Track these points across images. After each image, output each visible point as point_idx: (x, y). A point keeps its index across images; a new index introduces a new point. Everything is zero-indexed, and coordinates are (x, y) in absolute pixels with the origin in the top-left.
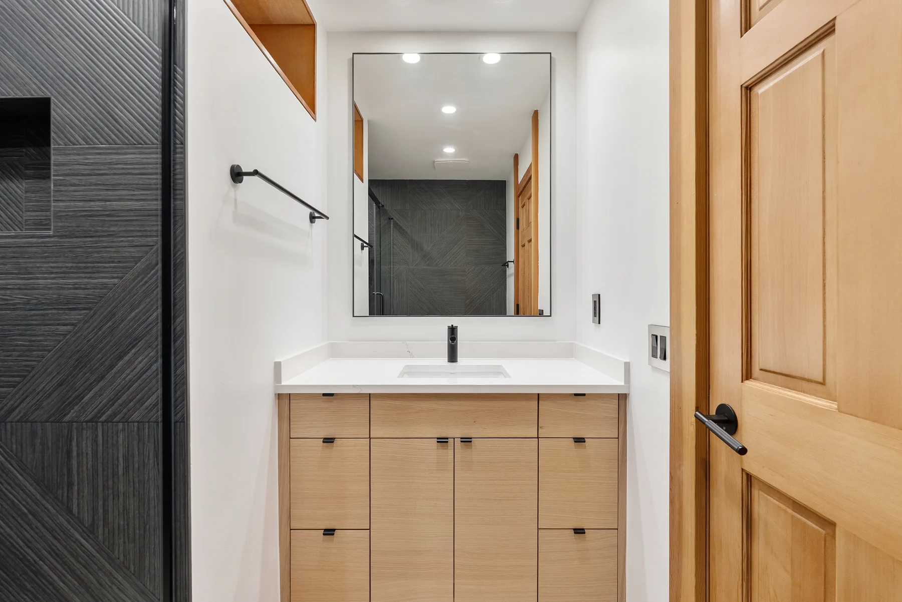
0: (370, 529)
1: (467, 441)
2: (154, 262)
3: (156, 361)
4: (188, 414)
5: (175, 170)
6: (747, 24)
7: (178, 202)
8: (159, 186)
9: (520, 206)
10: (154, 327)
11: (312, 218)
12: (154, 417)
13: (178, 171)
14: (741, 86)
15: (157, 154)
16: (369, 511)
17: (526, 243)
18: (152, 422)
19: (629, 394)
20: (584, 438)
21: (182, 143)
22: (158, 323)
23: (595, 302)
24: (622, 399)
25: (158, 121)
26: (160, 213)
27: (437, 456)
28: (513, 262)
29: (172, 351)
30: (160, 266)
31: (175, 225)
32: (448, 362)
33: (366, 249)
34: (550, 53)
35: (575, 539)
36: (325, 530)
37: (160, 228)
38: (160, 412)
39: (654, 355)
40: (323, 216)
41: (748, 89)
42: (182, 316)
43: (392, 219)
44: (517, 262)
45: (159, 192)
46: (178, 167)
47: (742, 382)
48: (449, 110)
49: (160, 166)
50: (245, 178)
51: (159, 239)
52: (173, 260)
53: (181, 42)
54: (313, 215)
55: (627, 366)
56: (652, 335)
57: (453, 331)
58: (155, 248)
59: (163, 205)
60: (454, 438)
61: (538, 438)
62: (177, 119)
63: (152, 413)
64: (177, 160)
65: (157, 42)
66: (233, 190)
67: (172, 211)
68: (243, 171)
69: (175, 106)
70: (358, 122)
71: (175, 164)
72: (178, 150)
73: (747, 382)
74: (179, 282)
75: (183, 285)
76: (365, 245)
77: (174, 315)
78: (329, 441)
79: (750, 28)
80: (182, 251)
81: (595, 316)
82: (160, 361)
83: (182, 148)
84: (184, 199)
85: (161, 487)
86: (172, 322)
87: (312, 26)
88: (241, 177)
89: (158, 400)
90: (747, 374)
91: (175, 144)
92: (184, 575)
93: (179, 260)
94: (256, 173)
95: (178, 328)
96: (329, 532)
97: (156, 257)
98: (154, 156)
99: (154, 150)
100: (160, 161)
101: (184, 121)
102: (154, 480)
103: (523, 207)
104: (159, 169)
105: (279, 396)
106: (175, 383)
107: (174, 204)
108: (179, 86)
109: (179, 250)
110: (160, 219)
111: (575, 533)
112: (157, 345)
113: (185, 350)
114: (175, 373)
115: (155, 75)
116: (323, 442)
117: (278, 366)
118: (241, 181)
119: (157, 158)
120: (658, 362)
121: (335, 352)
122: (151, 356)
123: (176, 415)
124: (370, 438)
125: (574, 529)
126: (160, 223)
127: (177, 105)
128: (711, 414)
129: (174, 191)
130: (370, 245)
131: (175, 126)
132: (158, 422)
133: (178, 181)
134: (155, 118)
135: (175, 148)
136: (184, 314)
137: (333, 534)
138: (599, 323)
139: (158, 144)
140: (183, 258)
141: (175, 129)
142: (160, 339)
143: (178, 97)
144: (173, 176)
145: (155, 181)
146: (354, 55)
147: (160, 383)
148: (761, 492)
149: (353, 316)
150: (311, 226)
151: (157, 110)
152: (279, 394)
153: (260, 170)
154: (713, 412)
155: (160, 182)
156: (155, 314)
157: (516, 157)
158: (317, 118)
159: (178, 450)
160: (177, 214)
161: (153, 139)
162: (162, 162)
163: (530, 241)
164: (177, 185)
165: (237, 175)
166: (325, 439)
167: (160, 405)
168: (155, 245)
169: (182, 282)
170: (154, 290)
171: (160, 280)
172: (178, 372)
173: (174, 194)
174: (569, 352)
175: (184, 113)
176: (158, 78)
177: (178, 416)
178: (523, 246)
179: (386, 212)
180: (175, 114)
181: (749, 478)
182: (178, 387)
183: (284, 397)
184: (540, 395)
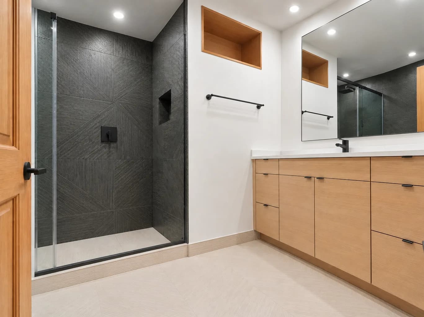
0: (279, 208)
1: (321, 179)
66: (207, 101)
124: (279, 175)
149: (302, 141)
152: (252, 159)
165: (208, 97)
183: (254, 161)
184: (371, 158)
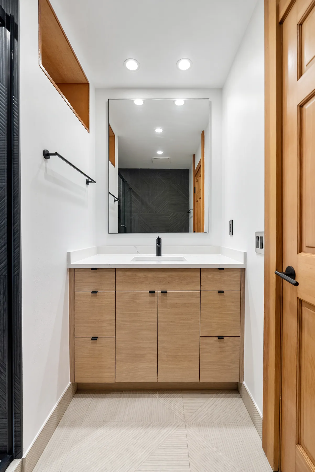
0: (115, 337)
1: (164, 292)
2: (3, 196)
3: (5, 245)
4: (21, 272)
5: (14, 149)
6: (300, 74)
7: (15, 165)
8: (6, 157)
9: (196, 181)
10: (3, 228)
11: (88, 182)
12: (4, 273)
13: (15, 149)
14: (298, 105)
15: (4, 140)
16: (115, 328)
17: (198, 200)
18: (2, 276)
19: (246, 268)
20: (223, 291)
21: (17, 136)
22: (5, 226)
23: (231, 224)
24: (243, 271)
25: (5, 124)
26: (6, 170)
27: (149, 300)
28: (192, 210)
29: (13, 240)
30: (6, 198)
31: (14, 177)
32: (157, 256)
33: (117, 202)
34: (209, 99)
35: (219, 341)
36: (92, 337)
37: (6, 178)
38: (6, 271)
39: (257, 247)
40: (93, 181)
41: (301, 106)
42: (17, 223)
43: (131, 189)
44: (194, 210)
45: (6, 160)
46: (15, 147)
47: (298, 254)
48: (159, 130)
49: (6, 147)
50: (51, 156)
51: (6, 184)
52: (13, 194)
53: (17, 84)
54: (88, 181)
55: (245, 254)
56: (257, 237)
57: (159, 240)
58: (4, 188)
59: (8, 166)
60: (158, 291)
61: (200, 291)
62: (15, 123)
63: (2, 272)
64: (15, 144)
65: (4, 84)
66: (44, 162)
67: (12, 170)
68: (50, 153)
69: (14, 117)
70: (112, 136)
71: (14, 146)
72: (15, 139)
73: (300, 254)
74: (16, 206)
75: (18, 207)
76: (116, 199)
77: (14, 222)
78: (94, 292)
79: (302, 75)
80: (17, 190)
81: (231, 232)
82: (6, 245)
83: (17, 138)
84: (18, 164)
85: (7, 308)
86: (12, 226)
87: (87, 84)
88: (48, 156)
89: (5, 265)
90: (300, 250)
91: (14, 135)
92: (19, 354)
93: (16, 194)
94: (56, 154)
95: (16, 229)
96: (95, 338)
97: (4, 193)
98: (3, 142)
99: (3, 139)
100: (6, 144)
101: (18, 124)
102: (4, 305)
103: (197, 181)
104: (5, 148)
105: (70, 270)
106: (14, 256)
107: (13, 166)
108: (16, 106)
109: (16, 189)
110: (6, 173)
111: (218, 338)
112: (5, 237)
113: (19, 240)
114: (14, 251)
115: (3, 101)
116: (92, 293)
117: (69, 255)
118: (49, 158)
119: (5, 143)
120: (260, 249)
121: (99, 251)
122: (2, 243)
123: (14, 273)
124: (115, 291)
125: (218, 337)
126: (6, 176)
127: (15, 116)
128: (283, 272)
129: (13, 160)
130: (119, 200)
131: (13, 126)
132: (5, 276)
133: (15, 155)
134: (3, 123)
135: (14, 138)
136: (18, 222)
137: (96, 339)
138: (233, 235)
139: (5, 136)
140: (18, 194)
141: (14, 128)
142: (6, 234)
143: (15, 112)
144: (13, 152)
145: (3, 155)
146: (109, 100)
147: (6, 256)
148: (306, 308)
149: (109, 233)
150: (87, 186)
151: (4, 119)
152: (69, 269)
153: (58, 153)
154: (284, 270)
155: (6, 155)
156: (4, 222)
157: (194, 156)
158: (90, 132)
159: (16, 290)
160: (15, 171)
161: (3, 133)
162: (7, 145)
163: (200, 198)
164: (15, 157)
165: (46, 155)
166: (92, 291)
167: (6, 267)
168: (4, 187)
169: (17, 206)
170: (3, 210)
171: (6, 205)
172: (16, 251)
173: (13, 161)
174: (218, 251)
175: (18, 120)
176: (5, 102)
177: (16, 273)
178: (197, 201)
179: (128, 185)
180: (14, 121)
181: (301, 302)
182: (15, 259)
183: (73, 271)
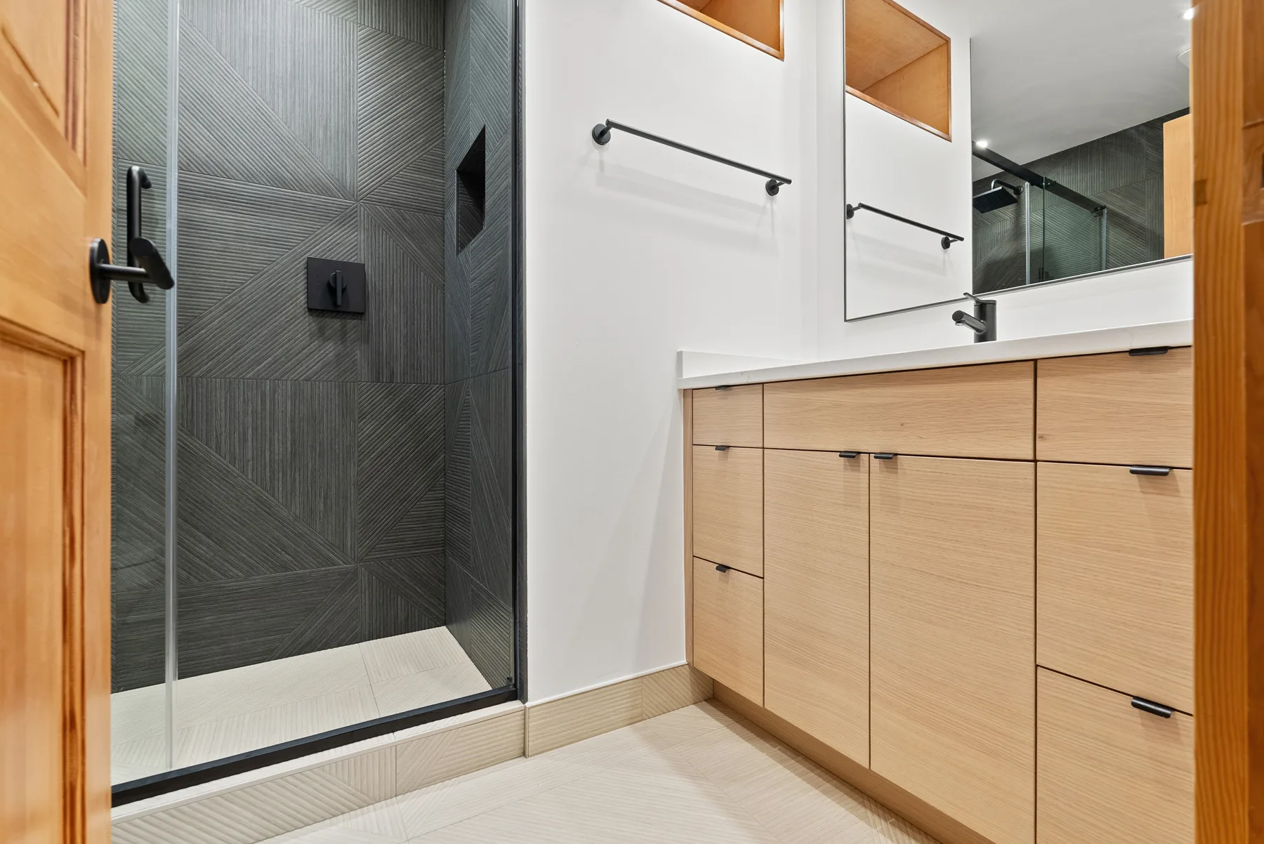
0: (763, 578)
11: (772, 189)
16: (762, 552)
20: (1168, 468)
27: (843, 481)
36: (719, 565)
54: (772, 185)
60: (868, 453)
61: (1035, 461)
62: (520, 91)
66: (591, 150)
77: (518, 269)
78: (723, 449)
82: (511, 311)
88: (605, 137)
94: (610, 124)
95: (520, 280)
96: (723, 569)
105: (683, 393)
106: (518, 330)
114: (518, 320)
116: (718, 450)
117: (679, 358)
123: (519, 359)
124: (763, 448)
125: (1133, 697)
137: (726, 572)
147: (511, 331)
149: (845, 320)
150: (773, 199)
152: (683, 390)
165: (600, 136)
166: (718, 446)
182: (520, 334)
183: (688, 394)
184: (1039, 364)
